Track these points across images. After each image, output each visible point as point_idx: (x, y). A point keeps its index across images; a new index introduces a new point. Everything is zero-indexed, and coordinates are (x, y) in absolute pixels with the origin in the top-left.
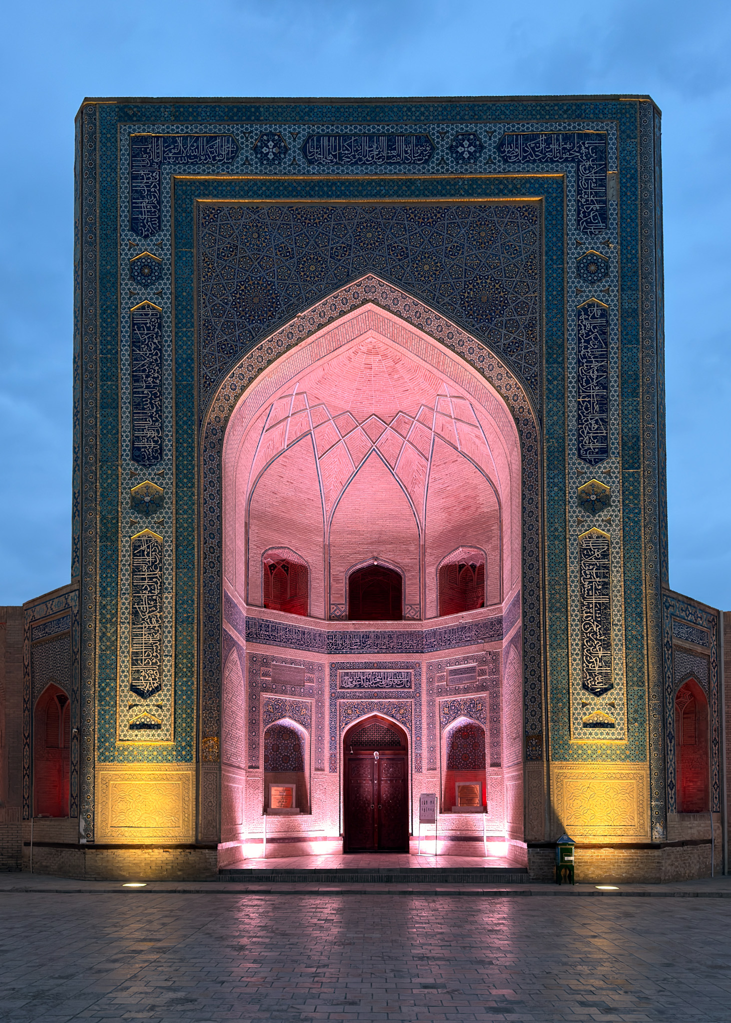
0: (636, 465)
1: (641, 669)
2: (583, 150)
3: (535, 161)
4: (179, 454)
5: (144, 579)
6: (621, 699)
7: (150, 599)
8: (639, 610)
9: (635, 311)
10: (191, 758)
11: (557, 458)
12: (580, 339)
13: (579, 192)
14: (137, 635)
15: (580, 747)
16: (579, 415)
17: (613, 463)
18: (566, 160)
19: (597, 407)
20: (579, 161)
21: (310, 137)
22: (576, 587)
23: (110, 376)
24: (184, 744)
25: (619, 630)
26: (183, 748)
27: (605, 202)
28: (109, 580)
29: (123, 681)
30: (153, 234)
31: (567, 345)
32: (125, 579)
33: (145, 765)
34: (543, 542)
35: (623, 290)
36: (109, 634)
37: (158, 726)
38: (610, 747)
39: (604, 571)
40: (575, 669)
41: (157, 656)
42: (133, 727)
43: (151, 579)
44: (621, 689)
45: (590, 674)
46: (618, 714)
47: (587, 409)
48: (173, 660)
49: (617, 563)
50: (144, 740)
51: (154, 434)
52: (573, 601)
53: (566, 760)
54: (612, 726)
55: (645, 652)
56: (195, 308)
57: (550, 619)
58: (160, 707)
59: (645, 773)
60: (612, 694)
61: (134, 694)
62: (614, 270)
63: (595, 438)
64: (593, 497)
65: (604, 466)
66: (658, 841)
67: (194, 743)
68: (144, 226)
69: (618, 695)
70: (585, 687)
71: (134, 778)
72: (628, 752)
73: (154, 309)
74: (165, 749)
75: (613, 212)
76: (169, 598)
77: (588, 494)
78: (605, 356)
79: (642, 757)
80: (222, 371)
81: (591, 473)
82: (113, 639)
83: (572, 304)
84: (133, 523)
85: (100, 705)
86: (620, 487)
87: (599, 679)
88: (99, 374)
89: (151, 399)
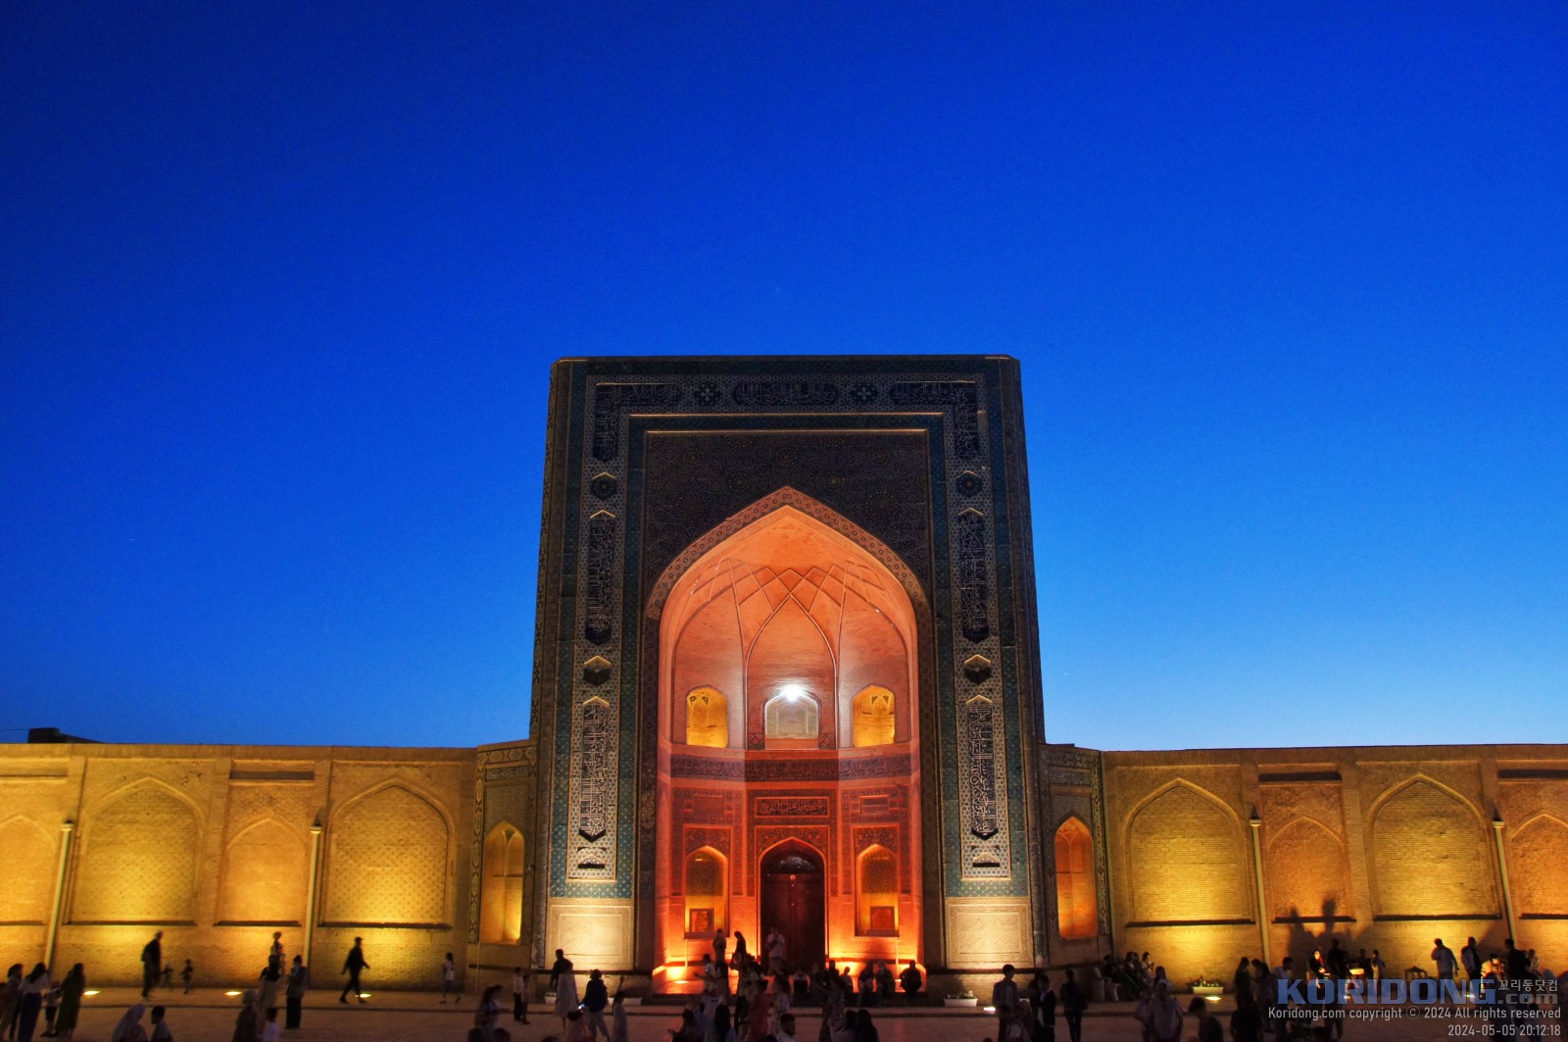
0: (1012, 642)
1: (1021, 815)
2: (958, 395)
3: (919, 403)
4: (625, 633)
5: (592, 739)
6: (1004, 842)
7: (597, 756)
8: (1018, 765)
9: (1005, 517)
10: (631, 894)
11: (946, 638)
12: (961, 540)
13: (956, 427)
14: (586, 787)
15: (971, 884)
16: (964, 603)
17: (993, 641)
18: (944, 402)
19: (977, 595)
20: (955, 404)
21: (739, 385)
22: (964, 745)
23: (570, 569)
24: (624, 882)
25: (1002, 783)
26: (624, 886)
27: (976, 434)
28: (563, 739)
29: (573, 827)
30: (610, 459)
31: (951, 544)
32: (576, 740)
33: (590, 900)
34: (936, 707)
35: (994, 501)
36: (562, 786)
37: (602, 866)
38: (996, 884)
39: (988, 732)
40: (965, 817)
41: (602, 806)
42: (581, 866)
43: (598, 739)
44: (1004, 833)
45: (978, 821)
46: (1003, 855)
47: (969, 596)
48: (615, 808)
49: (999, 725)
50: (590, 878)
51: (604, 617)
52: (963, 758)
53: (958, 896)
54: (997, 865)
55: (1024, 801)
56: (642, 514)
57: (944, 774)
58: (604, 849)
59: (1027, 905)
60: (997, 838)
61: (583, 838)
62: (987, 486)
63: (977, 620)
64: (977, 670)
65: (984, 644)
66: (1040, 966)
67: (633, 882)
68: (604, 452)
69: (1002, 838)
70: (974, 832)
71: (580, 911)
72: (1012, 888)
73: (608, 516)
74: (608, 886)
75: (984, 442)
76: (613, 756)
77: (973, 667)
78: (982, 554)
79: (1024, 892)
80: (662, 566)
81: (975, 649)
82: (566, 789)
83: (954, 512)
84: (584, 692)
85: (553, 847)
86: (999, 661)
87: (986, 825)
88: (562, 568)
89: (603, 588)
